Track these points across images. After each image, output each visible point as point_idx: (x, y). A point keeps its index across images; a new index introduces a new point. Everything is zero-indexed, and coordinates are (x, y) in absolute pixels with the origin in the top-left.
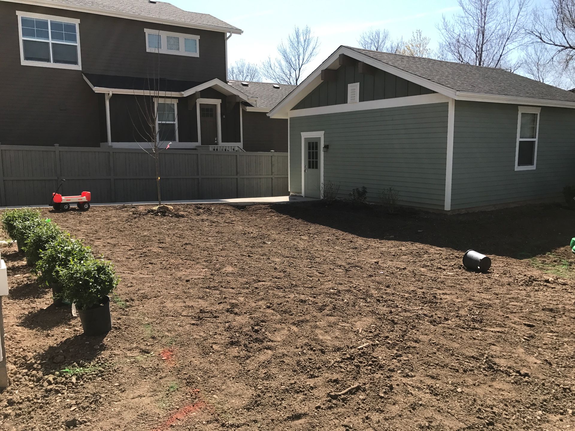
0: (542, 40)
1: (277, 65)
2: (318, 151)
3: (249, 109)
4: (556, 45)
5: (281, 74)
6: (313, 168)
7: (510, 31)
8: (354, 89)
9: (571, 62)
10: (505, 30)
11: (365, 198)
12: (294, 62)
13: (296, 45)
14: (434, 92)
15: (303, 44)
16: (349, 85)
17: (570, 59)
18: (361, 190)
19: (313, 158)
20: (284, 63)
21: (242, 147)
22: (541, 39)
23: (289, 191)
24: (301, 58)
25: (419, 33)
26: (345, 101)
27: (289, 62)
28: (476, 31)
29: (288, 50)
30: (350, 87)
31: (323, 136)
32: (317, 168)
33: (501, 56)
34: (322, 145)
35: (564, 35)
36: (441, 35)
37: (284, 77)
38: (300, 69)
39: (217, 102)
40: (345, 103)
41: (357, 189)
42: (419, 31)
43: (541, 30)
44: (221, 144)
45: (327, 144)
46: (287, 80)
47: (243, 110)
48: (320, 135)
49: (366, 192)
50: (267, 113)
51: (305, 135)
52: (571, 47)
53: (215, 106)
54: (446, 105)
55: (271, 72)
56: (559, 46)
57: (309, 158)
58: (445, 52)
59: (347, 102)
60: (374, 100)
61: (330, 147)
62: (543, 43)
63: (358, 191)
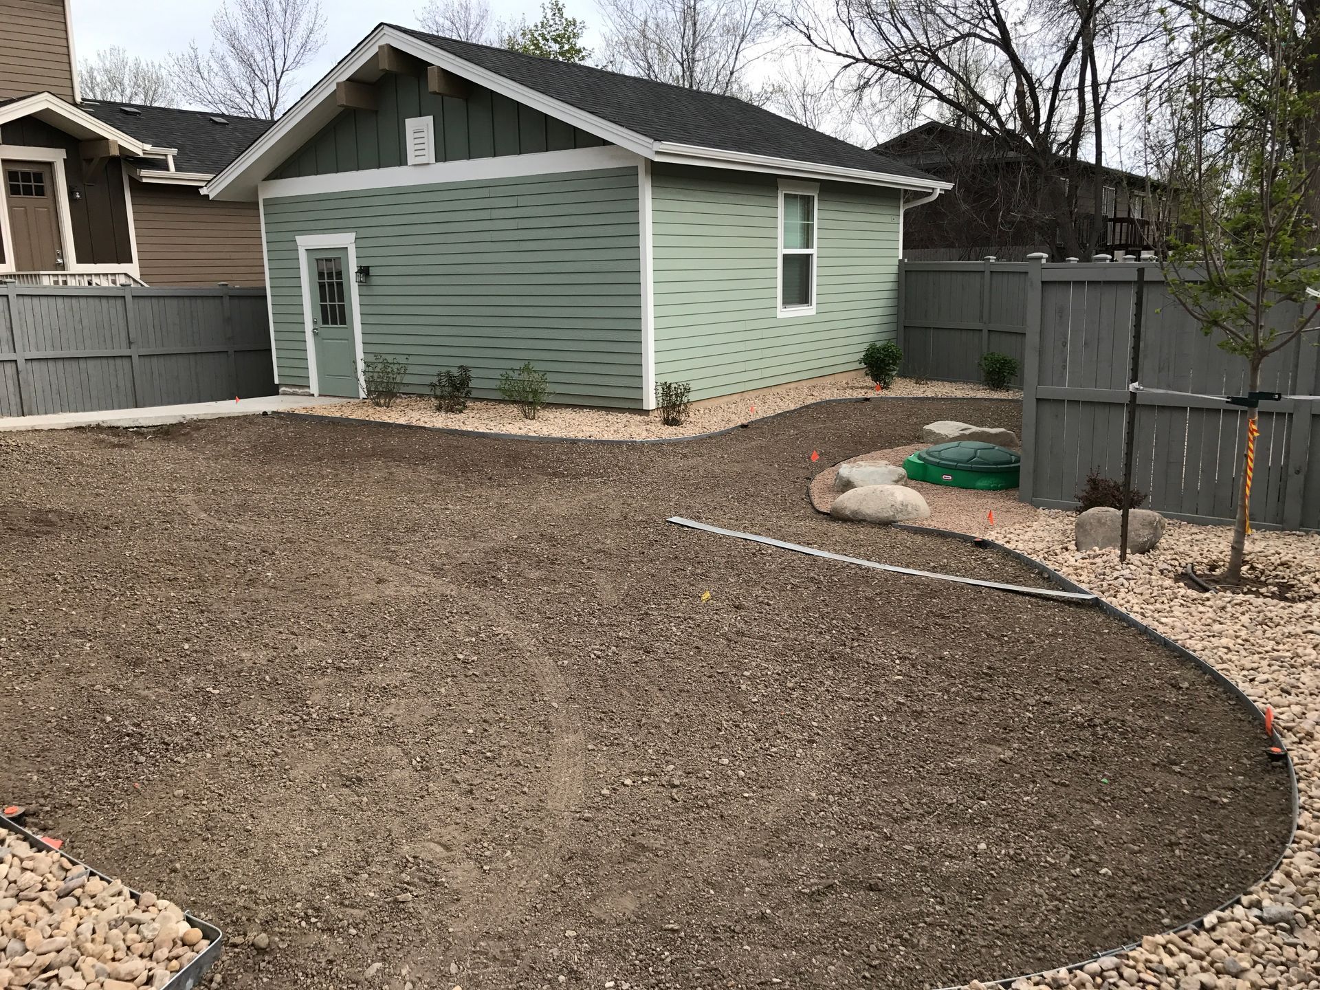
0: (811, 41)
1: (215, 67)
2: (344, 281)
3: (148, 176)
4: (839, 54)
5: (229, 92)
6: (334, 322)
7: (748, 20)
8: (420, 131)
9: (867, 91)
10: (737, 16)
11: (469, 392)
12: (261, 64)
13: (262, 19)
14: (605, 143)
15: (282, 20)
16: (408, 122)
17: (867, 84)
18: (455, 372)
19: (332, 300)
20: (233, 64)
21: (137, 276)
22: (809, 38)
23: (277, 382)
24: (279, 52)
25: (558, 10)
26: (401, 161)
27: (247, 62)
28: (678, 14)
29: (243, 32)
30: (411, 124)
31: (354, 245)
32: (343, 322)
33: (732, 73)
34: (353, 268)
35: (852, 33)
36: (606, 18)
37: (237, 100)
38: (278, 82)
39: (56, 156)
40: (400, 165)
41: (448, 372)
42: (557, 5)
43: (808, 19)
44: (74, 266)
45: (365, 263)
46: (245, 107)
47: (131, 179)
48: (346, 240)
49: (469, 378)
50: (202, 187)
51: (305, 242)
52: (866, 60)
53: (50, 165)
54: (633, 171)
55: (201, 83)
56: (844, 56)
57: (323, 299)
58: (619, 58)
59: (406, 164)
60: (469, 158)
61: (372, 272)
62: (813, 48)
63: (450, 377)
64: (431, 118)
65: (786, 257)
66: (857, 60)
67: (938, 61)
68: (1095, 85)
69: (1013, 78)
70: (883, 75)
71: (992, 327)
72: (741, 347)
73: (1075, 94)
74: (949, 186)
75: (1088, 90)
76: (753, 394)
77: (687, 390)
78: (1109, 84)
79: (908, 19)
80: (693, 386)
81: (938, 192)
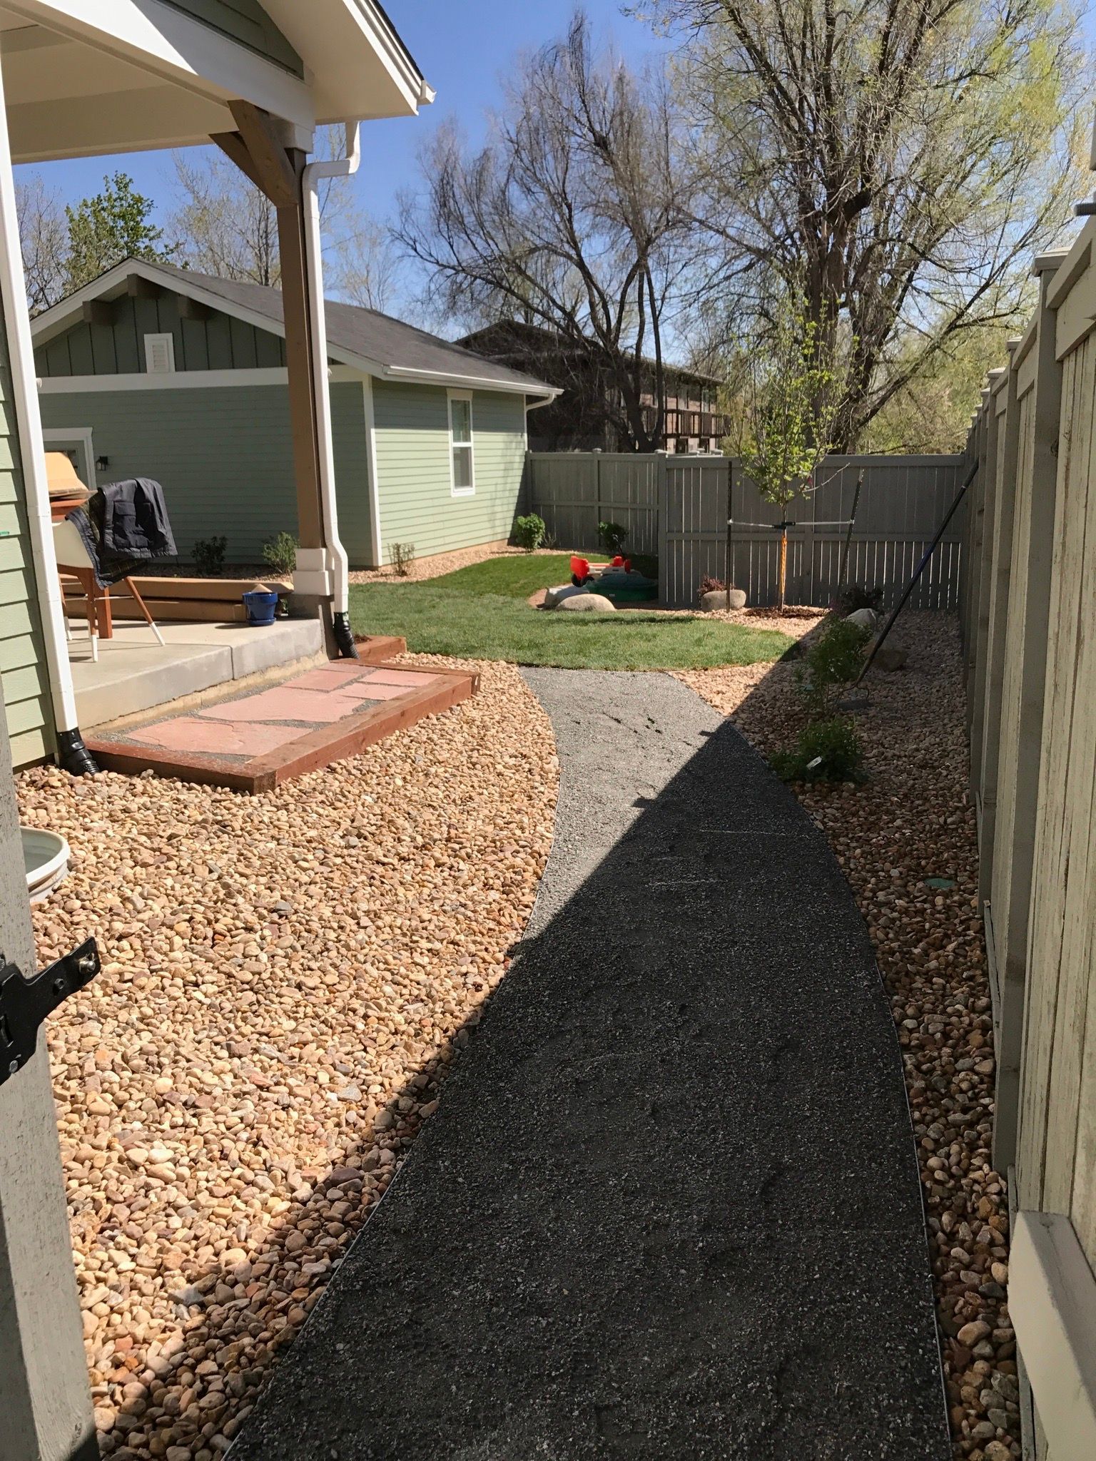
0: (417, 253)
2: (79, 469)
4: (442, 266)
8: (159, 346)
16: (147, 337)
18: (211, 543)
22: (416, 250)
25: (123, 185)
26: (140, 367)
30: (149, 339)
31: (91, 439)
34: (89, 458)
35: (452, 246)
40: (140, 372)
41: (202, 543)
43: (415, 234)
45: (104, 455)
48: (83, 434)
49: (223, 547)
52: (464, 271)
54: (359, 386)
56: (446, 267)
59: (145, 371)
60: (209, 369)
61: (110, 461)
62: (418, 259)
63: (208, 547)
64: (170, 336)
65: (455, 449)
66: (457, 272)
67: (521, 272)
68: (652, 300)
69: (585, 288)
70: (472, 283)
71: (601, 504)
72: (431, 519)
73: (636, 308)
74: (561, 391)
75: (646, 303)
76: (440, 557)
77: (413, 549)
78: (663, 299)
79: (493, 233)
80: (416, 546)
81: (554, 397)
